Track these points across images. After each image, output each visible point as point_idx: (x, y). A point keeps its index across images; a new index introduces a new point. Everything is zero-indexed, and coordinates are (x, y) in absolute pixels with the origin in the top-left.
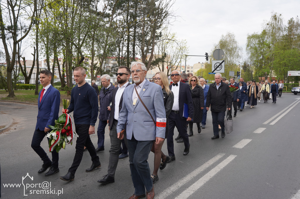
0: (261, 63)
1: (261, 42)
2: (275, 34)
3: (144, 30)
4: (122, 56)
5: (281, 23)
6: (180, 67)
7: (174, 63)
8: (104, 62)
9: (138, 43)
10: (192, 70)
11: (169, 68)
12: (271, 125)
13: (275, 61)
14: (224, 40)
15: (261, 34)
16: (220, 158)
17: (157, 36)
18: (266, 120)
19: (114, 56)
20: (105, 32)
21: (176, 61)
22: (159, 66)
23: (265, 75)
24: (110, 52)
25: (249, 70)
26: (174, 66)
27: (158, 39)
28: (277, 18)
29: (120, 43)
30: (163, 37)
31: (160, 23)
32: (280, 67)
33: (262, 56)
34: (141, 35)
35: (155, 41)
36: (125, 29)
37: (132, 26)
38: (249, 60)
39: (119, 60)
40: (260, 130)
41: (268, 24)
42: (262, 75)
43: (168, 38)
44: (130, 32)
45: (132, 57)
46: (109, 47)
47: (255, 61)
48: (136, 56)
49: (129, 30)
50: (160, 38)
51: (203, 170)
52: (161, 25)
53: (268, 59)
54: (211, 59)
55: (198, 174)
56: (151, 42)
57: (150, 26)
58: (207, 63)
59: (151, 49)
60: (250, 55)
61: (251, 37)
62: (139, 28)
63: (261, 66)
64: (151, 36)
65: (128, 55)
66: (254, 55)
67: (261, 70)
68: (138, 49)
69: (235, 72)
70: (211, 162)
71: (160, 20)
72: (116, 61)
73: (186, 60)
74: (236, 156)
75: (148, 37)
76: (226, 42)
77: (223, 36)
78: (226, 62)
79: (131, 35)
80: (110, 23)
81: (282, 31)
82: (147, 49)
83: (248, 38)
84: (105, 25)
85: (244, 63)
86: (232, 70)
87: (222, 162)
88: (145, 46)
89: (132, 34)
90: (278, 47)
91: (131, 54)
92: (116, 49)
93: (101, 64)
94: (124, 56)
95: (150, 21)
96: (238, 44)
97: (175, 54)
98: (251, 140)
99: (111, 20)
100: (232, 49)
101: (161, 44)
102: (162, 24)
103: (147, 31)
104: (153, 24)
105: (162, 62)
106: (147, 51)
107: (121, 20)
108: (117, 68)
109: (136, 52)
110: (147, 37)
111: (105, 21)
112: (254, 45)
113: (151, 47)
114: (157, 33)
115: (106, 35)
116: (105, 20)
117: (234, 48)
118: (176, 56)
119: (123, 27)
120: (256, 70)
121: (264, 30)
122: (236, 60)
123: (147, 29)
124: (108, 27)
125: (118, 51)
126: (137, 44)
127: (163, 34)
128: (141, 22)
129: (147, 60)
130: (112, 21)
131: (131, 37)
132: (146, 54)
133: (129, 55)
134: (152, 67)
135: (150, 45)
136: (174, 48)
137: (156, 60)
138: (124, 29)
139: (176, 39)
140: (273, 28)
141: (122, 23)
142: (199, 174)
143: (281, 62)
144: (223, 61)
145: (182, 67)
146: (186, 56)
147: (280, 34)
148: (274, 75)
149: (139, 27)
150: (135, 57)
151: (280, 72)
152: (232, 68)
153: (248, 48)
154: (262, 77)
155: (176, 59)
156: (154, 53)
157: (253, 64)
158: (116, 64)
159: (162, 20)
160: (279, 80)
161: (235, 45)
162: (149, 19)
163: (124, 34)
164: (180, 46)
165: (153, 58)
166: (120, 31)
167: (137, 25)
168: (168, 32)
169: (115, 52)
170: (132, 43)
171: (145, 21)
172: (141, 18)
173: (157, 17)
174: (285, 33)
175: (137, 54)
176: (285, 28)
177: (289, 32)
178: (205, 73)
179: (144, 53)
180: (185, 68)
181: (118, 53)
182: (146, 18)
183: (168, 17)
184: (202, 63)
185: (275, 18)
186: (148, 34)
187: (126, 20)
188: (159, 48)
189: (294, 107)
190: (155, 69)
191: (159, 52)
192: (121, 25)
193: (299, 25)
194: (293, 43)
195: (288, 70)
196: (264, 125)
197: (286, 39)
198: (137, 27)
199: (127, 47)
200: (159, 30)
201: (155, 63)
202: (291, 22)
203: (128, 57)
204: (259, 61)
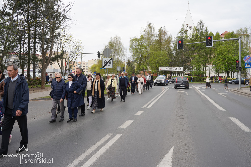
1: (140, 44)
2: (150, 38)
3: (44, 30)
4: (23, 52)
5: (153, 30)
6: (77, 63)
7: (71, 59)
8: (5, 57)
9: (39, 41)
10: (87, 65)
11: (67, 64)
12: (148, 108)
13: (150, 59)
14: (112, 42)
15: (140, 38)
16: (109, 137)
17: (56, 36)
18: (144, 105)
19: (15, 52)
20: (5, 30)
21: (73, 58)
22: (58, 62)
23: (144, 70)
24: (11, 48)
25: (132, 66)
26: (71, 62)
27: (57, 39)
28: (151, 27)
29: (21, 40)
30: (62, 37)
31: (58, 25)
32: (154, 64)
33: (141, 55)
34: (41, 35)
35: (54, 40)
36: (26, 28)
38: (132, 58)
39: (20, 56)
40: (139, 113)
41: (145, 31)
42: (141, 69)
43: (66, 38)
44: (31, 31)
45: (33, 53)
46: (10, 44)
47: (136, 59)
48: (36, 52)
49: (29, 29)
50: (58, 38)
51: (95, 149)
52: (59, 26)
53: (145, 57)
54: (102, 56)
55: (90, 152)
56: (51, 41)
57: (50, 27)
58: (99, 60)
59: (50, 47)
60: (132, 54)
61: (133, 40)
62: (39, 28)
63: (140, 63)
64: (50, 35)
65: (29, 51)
66: (135, 54)
67: (140, 66)
68: (38, 46)
69: (121, 67)
70: (101, 141)
71: (59, 22)
72: (16, 56)
73: (81, 57)
74: (122, 135)
75: (48, 36)
76: (114, 43)
77: (111, 38)
78: (114, 59)
79: (31, 34)
80: (10, 21)
81: (154, 37)
82: (47, 46)
83: (130, 41)
84: (5, 23)
85: (128, 60)
86: (119, 65)
87: (111, 140)
88: (45, 44)
89: (33, 33)
90: (152, 49)
91: (32, 51)
92: (17, 46)
93: (2, 59)
94: (25, 52)
95: (50, 22)
96: (123, 45)
97: (72, 52)
98: (133, 121)
99: (11, 18)
100: (119, 49)
101: (60, 43)
102: (60, 26)
103: (47, 30)
104: (52, 25)
105: (61, 59)
107: (22, 19)
108: (19, 63)
109: (36, 49)
110: (46, 36)
112: (135, 46)
113: (51, 46)
114: (56, 33)
115: (6, 33)
116: (6, 18)
117: (121, 47)
118: (73, 53)
119: (24, 26)
120: (137, 66)
121: (142, 36)
122: (122, 57)
123: (47, 28)
124: (8, 25)
125: (19, 48)
126: (38, 42)
127: (61, 34)
128: (41, 22)
129: (46, 56)
130: (13, 20)
131: (32, 36)
132: (46, 51)
133: (30, 52)
134: (51, 63)
135: (50, 43)
136: (71, 47)
137: (55, 56)
138: (25, 28)
139: (73, 39)
140: (148, 34)
141: (23, 22)
142: (92, 153)
143: (155, 60)
144: (112, 58)
145: (78, 63)
146: (82, 53)
147: (153, 39)
148: (150, 70)
149: (39, 27)
150: (36, 53)
151: (154, 68)
152: (119, 64)
153: (131, 49)
154: (142, 72)
155: (73, 56)
156: (53, 50)
157: (135, 61)
158: (18, 59)
159: (60, 22)
160: (153, 74)
161: (121, 46)
162: (48, 20)
163: (25, 32)
164: (76, 45)
165: (53, 55)
166: (21, 30)
167: (37, 25)
168: (66, 33)
169: (16, 48)
170: (33, 41)
171: (45, 22)
172: (41, 19)
173: (55, 19)
174: (157, 38)
175: (38, 51)
176: (156, 35)
177: (159, 38)
178: (97, 69)
179: (44, 50)
180: (81, 63)
181: (19, 49)
182: (46, 19)
183: (65, 20)
184: (95, 60)
185: (149, 26)
186: (47, 33)
187: (27, 20)
188: (58, 46)
189: (163, 94)
190: (55, 64)
191: (58, 49)
192: (21, 24)
193: (165, 33)
194: (162, 46)
195: (160, 66)
196: (143, 108)
197: (157, 43)
198: (37, 27)
199: (27, 44)
200: (58, 30)
201: (54, 59)
202: (160, 30)
203: (29, 53)
204: (139, 59)
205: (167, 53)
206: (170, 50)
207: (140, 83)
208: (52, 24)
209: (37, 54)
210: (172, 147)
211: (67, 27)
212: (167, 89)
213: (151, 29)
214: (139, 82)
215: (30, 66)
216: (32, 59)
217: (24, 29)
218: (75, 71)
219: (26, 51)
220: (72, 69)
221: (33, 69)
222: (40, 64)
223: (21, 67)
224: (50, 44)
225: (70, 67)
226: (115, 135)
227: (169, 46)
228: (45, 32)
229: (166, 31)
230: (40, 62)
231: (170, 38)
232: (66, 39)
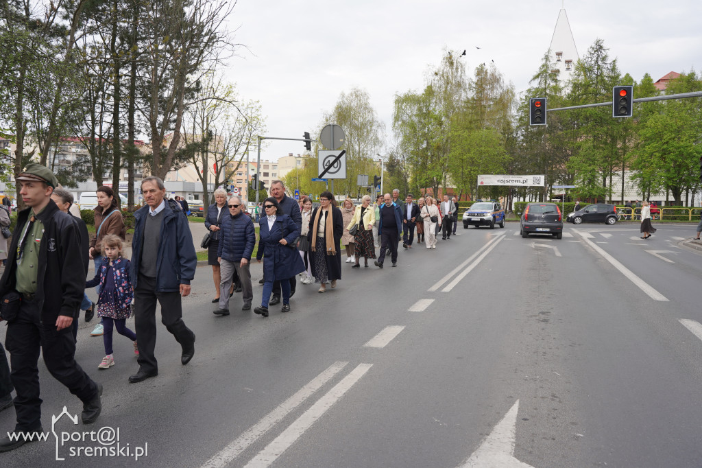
0: (425, 157)
1: (424, 111)
2: (451, 95)
3: (156, 75)
4: (101, 136)
6: (247, 165)
7: (232, 154)
8: (53, 149)
9: (143, 105)
10: (274, 171)
11: (219, 168)
12: (445, 293)
13: (453, 153)
14: (345, 105)
15: (423, 94)
16: (336, 372)
17: (189, 90)
18: (435, 283)
19: (79, 135)
20: (52, 75)
21: (236, 151)
22: (195, 163)
23: (433, 184)
24: (67, 125)
25: (399, 173)
26: (231, 163)
27: (193, 97)
28: (455, 62)
29: (95, 103)
30: (205, 92)
31: (196, 59)
32: (462, 167)
33: (425, 142)
34: (149, 88)
35: (185, 101)
36: (107, 69)
37: (125, 63)
38: (400, 151)
39: (93, 146)
40: (422, 306)
41: (436, 74)
42: (426, 183)
43: (217, 95)
44: (121, 77)
45: (127, 138)
46: (66, 112)
47: (412, 152)
48: (137, 136)
49: (117, 72)
50: (196, 95)
51: (298, 404)
52: (198, 63)
53: (438, 148)
54: (317, 146)
55: (286, 413)
56: (176, 103)
57: (172, 65)
58: (309, 155)
59: (174, 121)
60: (401, 139)
61: (404, 101)
62: (144, 69)
63: (424, 164)
64: (174, 88)
65: (117, 133)
66: (409, 140)
67: (424, 172)
68: (140, 119)
69: (370, 177)
70: (316, 383)
71: (197, 51)
72: (82, 147)
73: (259, 149)
74: (372, 365)
75: (167, 91)
76: (349, 109)
77: (343, 95)
78: (350, 155)
79: (122, 85)
80: (65, 51)
81: (464, 90)
82: (164, 119)
83: (396, 103)
84: (52, 55)
85: (388, 156)
86: (364, 171)
87: (342, 381)
88: (160, 114)
89: (127, 81)
90: (458, 124)
91: (123, 132)
92: (84, 119)
93: (44, 153)
94: (105, 136)
95: (172, 51)
96: (375, 115)
97: (233, 134)
98: (403, 328)
99: (68, 43)
100: (364, 125)
101: (200, 108)
102: (201, 62)
103: (164, 75)
104: (178, 61)
105: (203, 153)
106: (165, 125)
107: (97, 45)
108: (89, 165)
109: (137, 128)
110: (163, 91)
111: (54, 45)
112: (410, 117)
113: (175, 117)
114: (188, 83)
115: (55, 83)
116: (54, 42)
117: (369, 120)
118: (235, 138)
119: (102, 63)
120: (414, 172)
121: (428, 87)
122: (373, 149)
123: (164, 71)
124: (61, 60)
125: (90, 123)
126: (140, 108)
127: (203, 85)
128: (148, 53)
129: (164, 147)
130: (73, 48)
131: (125, 91)
132: (163, 133)
133: (118, 135)
134: (177, 164)
135: (172, 111)
136: (232, 120)
137: (188, 146)
138: (104, 69)
139: (236, 99)
140: (447, 83)
141: (100, 53)
142: (289, 414)
143: (465, 157)
144: (344, 152)
145: (250, 164)
146: (261, 138)
147: (460, 96)
148: (451, 185)
149: (143, 65)
150: (135, 139)
151: (463, 178)
152: (364, 167)
153: (397, 125)
154: (428, 189)
155: (237, 147)
156: (182, 130)
157: (408, 160)
158: (86, 156)
159: (202, 52)
160: (461, 195)
161: (369, 118)
162: (168, 46)
163: (105, 80)
164: (244, 114)
165: (180, 143)
166: (95, 73)
167: (137, 59)
168: (216, 81)
169: (82, 125)
170: (127, 105)
171: (159, 51)
172: (148, 42)
173: (188, 44)
174: (471, 94)
175: (140, 131)
176: (470, 85)
177: (477, 93)
178: (303, 180)
179: (158, 130)
180: (259, 167)
181: (91, 128)
182: (162, 44)
183: (215, 45)
184: (297, 156)
185: (450, 61)
186: (166, 83)
187: (110, 47)
188: (195, 119)
189: (490, 253)
190: (186, 169)
191: (194, 127)
192: (96, 58)
193: (496, 80)
194: (485, 117)
195: (479, 174)
196: (430, 293)
197: (473, 108)
198: (138, 65)
199: (112, 112)
200: (194, 75)
201: (184, 154)
202: (480, 71)
203: (116, 139)
204: (420, 153)
205: (501, 136)
206: (509, 129)
207: (429, 219)
208: (178, 58)
209: (138, 139)
210: (514, 403)
211: (218, 66)
212: (499, 238)
213: (455, 67)
214: (427, 216)
215: (119, 173)
216: (123, 155)
217: (103, 72)
218: (240, 188)
219: (109, 133)
220: (234, 183)
221: (127, 182)
222: (147, 169)
223: (94, 175)
224: (174, 112)
225: (229, 177)
226: (355, 367)
227: (505, 116)
228: (160, 81)
229: (497, 74)
230: (147, 164)
231: (509, 93)
232: (218, 99)
